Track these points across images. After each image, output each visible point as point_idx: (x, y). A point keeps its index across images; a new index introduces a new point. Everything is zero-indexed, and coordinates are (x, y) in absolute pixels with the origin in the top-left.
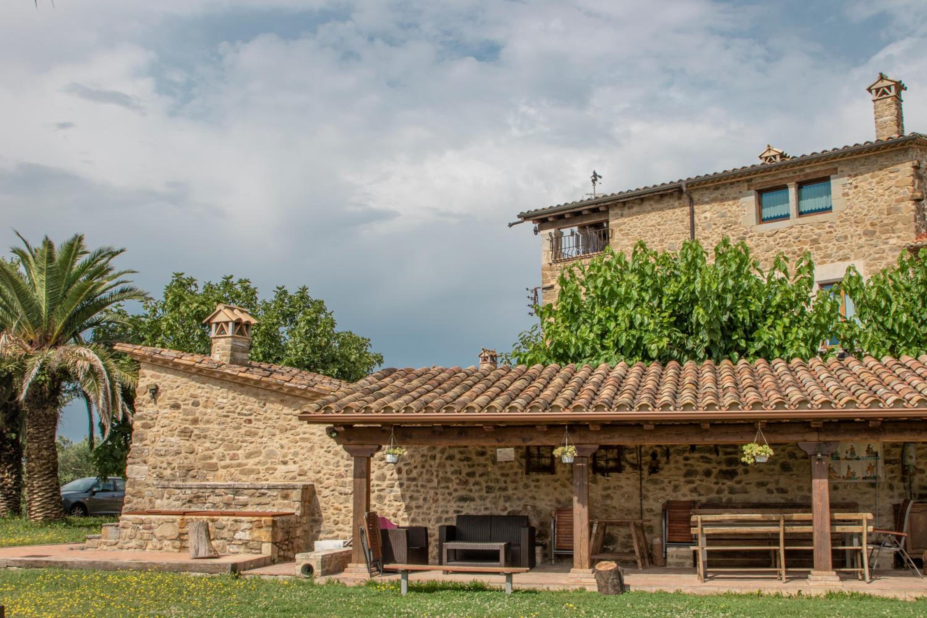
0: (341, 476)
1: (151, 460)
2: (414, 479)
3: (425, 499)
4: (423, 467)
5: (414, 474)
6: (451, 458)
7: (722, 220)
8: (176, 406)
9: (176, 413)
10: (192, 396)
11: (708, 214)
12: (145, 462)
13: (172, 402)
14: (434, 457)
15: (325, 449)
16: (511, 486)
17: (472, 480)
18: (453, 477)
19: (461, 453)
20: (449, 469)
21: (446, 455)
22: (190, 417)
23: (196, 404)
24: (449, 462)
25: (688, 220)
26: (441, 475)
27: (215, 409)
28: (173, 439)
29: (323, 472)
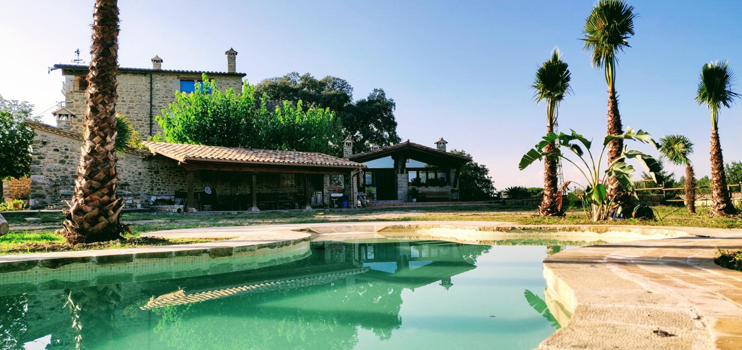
0: (136, 181)
1: (45, 173)
2: (164, 183)
3: (168, 190)
4: (167, 178)
5: (164, 181)
6: (177, 176)
7: (165, 89)
8: (57, 150)
9: (57, 153)
10: (65, 146)
11: (158, 85)
12: (42, 174)
13: (54, 148)
14: (170, 175)
15: (128, 171)
16: (197, 185)
17: (184, 183)
18: (178, 182)
19: (180, 174)
20: (176, 180)
21: (175, 174)
22: (64, 155)
23: (67, 150)
24: (176, 177)
25: (149, 85)
26: (174, 181)
27: (76, 152)
28: (56, 164)
29: (128, 180)
